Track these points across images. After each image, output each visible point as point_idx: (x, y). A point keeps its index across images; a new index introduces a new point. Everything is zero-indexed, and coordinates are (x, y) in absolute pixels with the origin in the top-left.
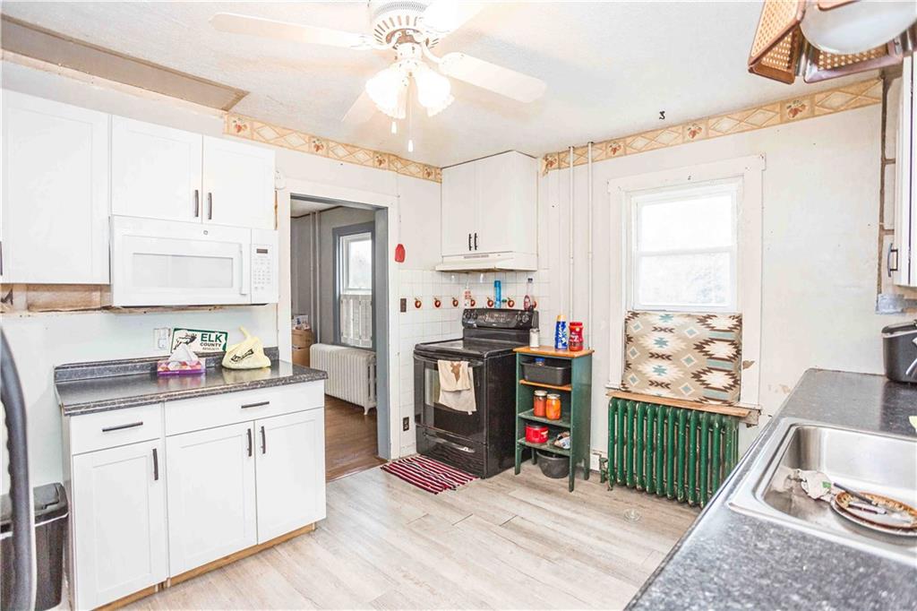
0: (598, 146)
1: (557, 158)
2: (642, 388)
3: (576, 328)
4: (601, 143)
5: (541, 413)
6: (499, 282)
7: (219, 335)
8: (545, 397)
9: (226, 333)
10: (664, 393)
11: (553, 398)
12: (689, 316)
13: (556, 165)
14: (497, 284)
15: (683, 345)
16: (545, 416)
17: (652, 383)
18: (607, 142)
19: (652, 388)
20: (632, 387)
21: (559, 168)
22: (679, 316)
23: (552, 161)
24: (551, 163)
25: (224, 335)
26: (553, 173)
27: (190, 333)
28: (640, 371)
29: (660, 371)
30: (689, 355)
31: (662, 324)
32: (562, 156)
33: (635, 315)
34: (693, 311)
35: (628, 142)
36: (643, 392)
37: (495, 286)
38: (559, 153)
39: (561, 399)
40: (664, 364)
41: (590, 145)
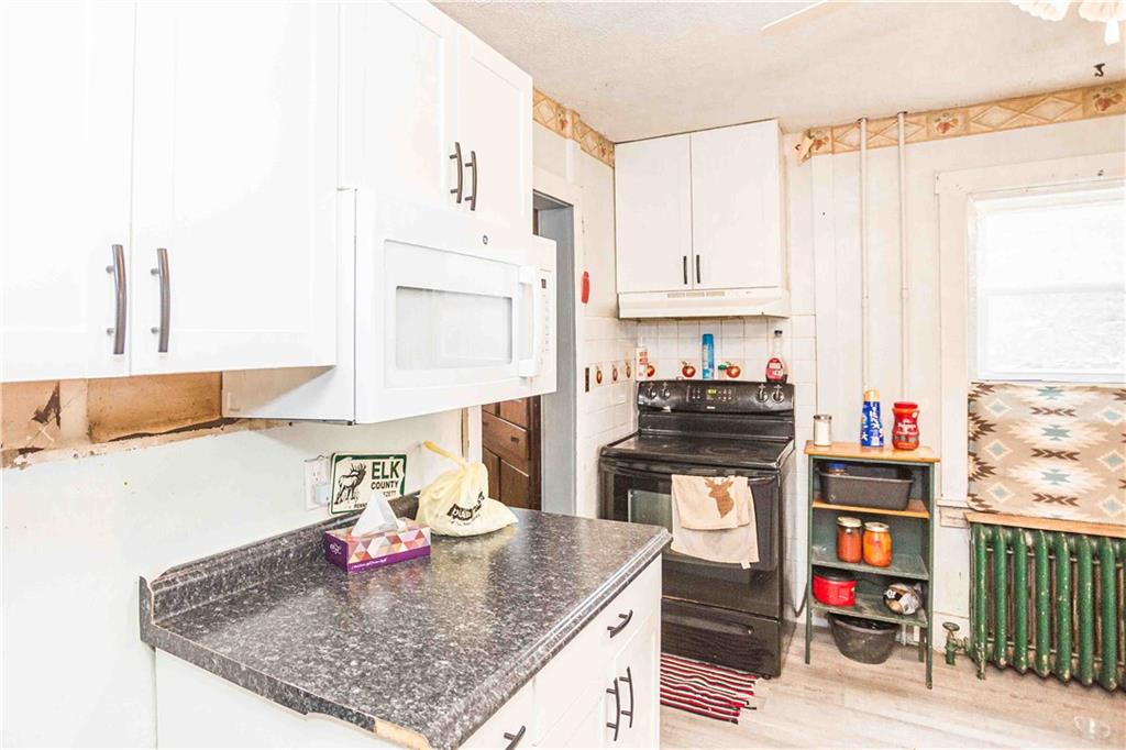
0: (914, 119)
1: (829, 135)
2: (1022, 507)
3: (904, 412)
4: (919, 114)
5: (856, 557)
6: (711, 336)
7: (395, 461)
8: (862, 530)
9: (404, 457)
10: (1066, 512)
11: (877, 529)
12: (1093, 389)
13: (827, 146)
14: (708, 340)
15: (1100, 437)
16: (862, 559)
17: (1040, 498)
18: (930, 112)
19: (1042, 505)
20: (998, 504)
21: (833, 152)
22: (1071, 390)
23: (817, 139)
24: (819, 143)
25: (402, 461)
26: (821, 161)
27: (357, 463)
28: (1013, 479)
29: (1056, 477)
30: (1115, 451)
31: (1044, 402)
32: (837, 133)
33: (986, 388)
34: (1100, 382)
35: (972, 115)
36: (1024, 512)
37: (704, 343)
38: (832, 128)
39: (890, 532)
40: (1064, 466)
41: (901, 116)
